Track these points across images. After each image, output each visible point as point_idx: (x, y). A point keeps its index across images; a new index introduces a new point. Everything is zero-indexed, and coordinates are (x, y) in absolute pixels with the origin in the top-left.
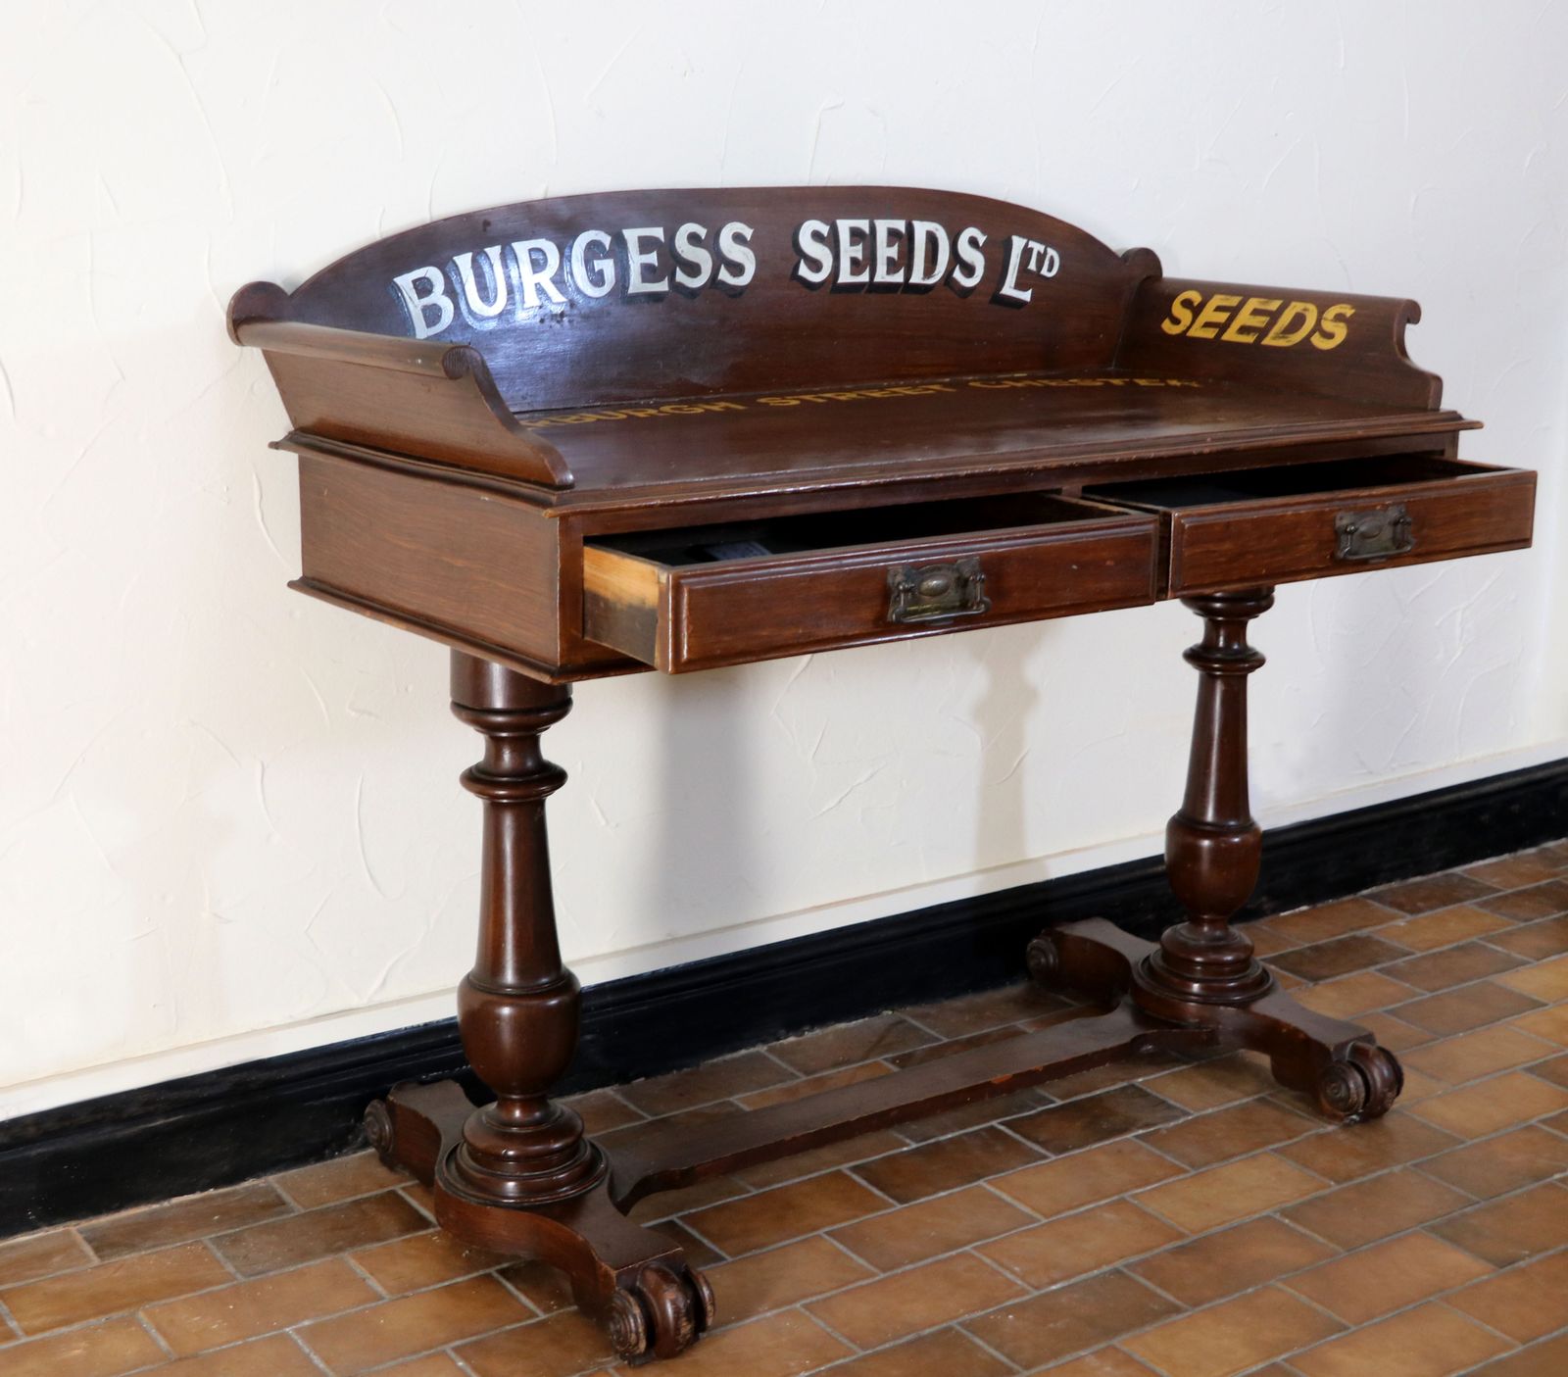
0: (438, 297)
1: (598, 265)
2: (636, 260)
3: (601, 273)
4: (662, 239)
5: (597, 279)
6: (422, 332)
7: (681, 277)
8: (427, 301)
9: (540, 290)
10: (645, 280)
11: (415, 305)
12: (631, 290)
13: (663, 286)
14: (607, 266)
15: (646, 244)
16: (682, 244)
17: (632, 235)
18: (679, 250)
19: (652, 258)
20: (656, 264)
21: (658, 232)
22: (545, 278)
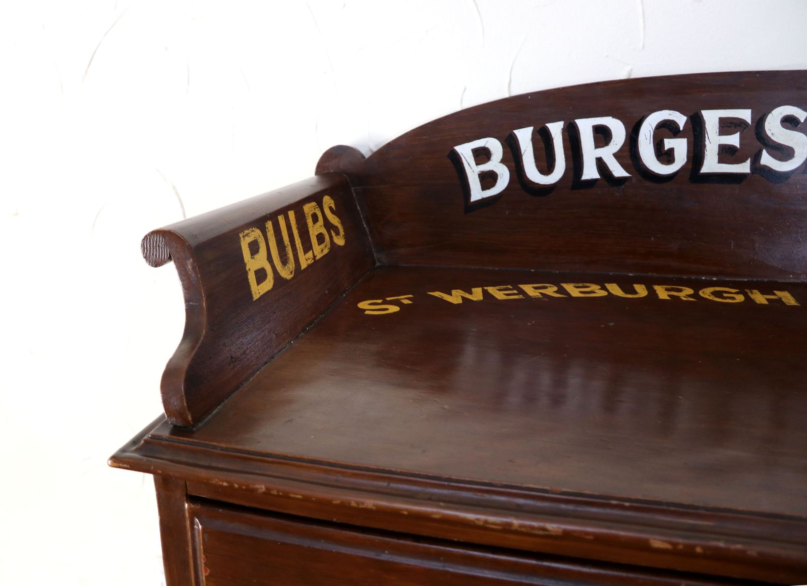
0: (495, 164)
1: (668, 143)
2: (713, 141)
3: (671, 151)
4: (749, 121)
5: (665, 156)
6: (477, 193)
7: (766, 159)
8: (485, 167)
9: (601, 164)
10: (721, 161)
11: (473, 171)
12: (705, 170)
13: (744, 168)
14: (680, 147)
15: (727, 126)
16: (773, 127)
17: (711, 118)
18: (769, 133)
19: (734, 140)
20: (738, 146)
21: (746, 115)
22: (608, 154)
